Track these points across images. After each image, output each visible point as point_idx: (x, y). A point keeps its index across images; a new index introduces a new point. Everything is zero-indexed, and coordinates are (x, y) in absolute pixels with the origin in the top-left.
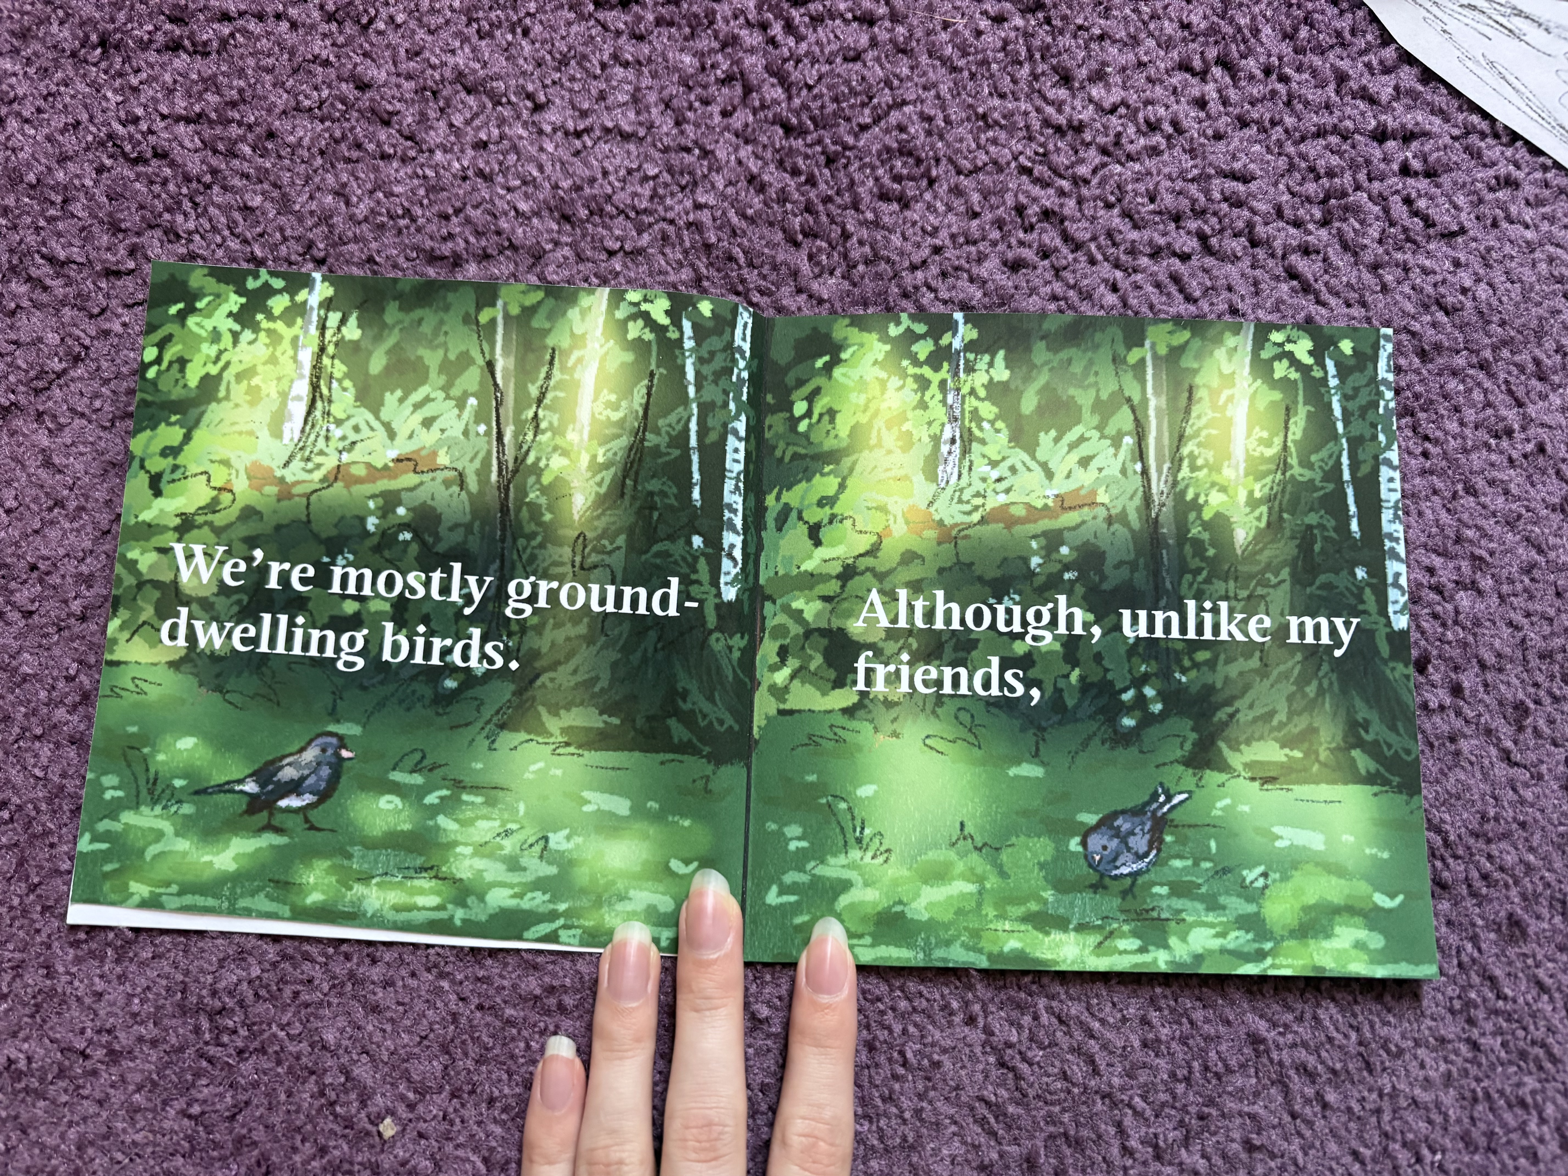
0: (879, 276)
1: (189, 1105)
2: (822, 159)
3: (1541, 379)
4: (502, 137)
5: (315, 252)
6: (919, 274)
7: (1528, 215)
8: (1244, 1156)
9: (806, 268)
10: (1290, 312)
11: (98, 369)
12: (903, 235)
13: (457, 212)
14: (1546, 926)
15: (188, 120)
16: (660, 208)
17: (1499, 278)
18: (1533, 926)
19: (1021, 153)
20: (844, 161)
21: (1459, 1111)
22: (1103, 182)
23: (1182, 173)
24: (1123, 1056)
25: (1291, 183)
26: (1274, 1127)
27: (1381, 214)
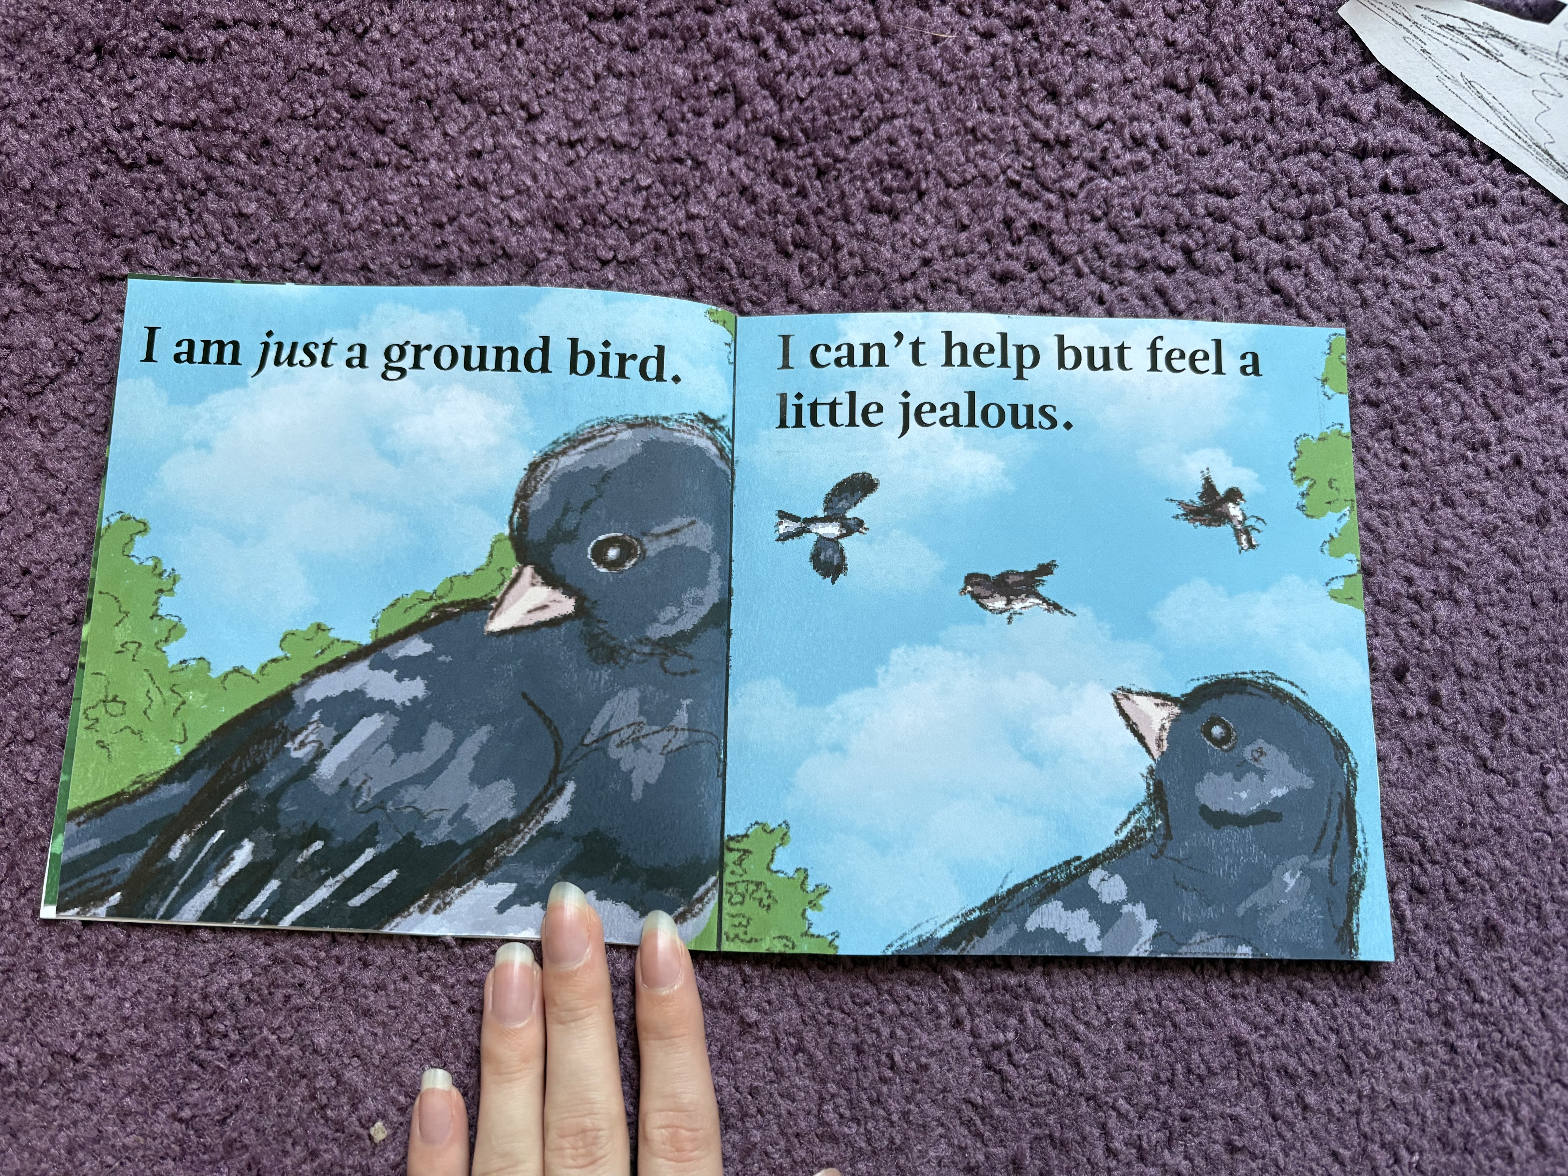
0: (869, 287)
1: (180, 1108)
2: (813, 171)
3: (1517, 393)
4: (496, 147)
5: (309, 259)
6: (909, 286)
7: (1505, 231)
8: (1226, 1157)
9: (796, 279)
11: (92, 374)
12: (893, 247)
13: (452, 220)
14: (1522, 930)
15: (183, 127)
16: (653, 219)
17: (1476, 292)
18: (1509, 930)
19: (1009, 167)
20: (835, 173)
21: (1436, 1112)
22: (1089, 196)
23: (1167, 188)
24: (1108, 1059)
25: (1273, 199)
26: (1255, 1129)
27: (1361, 230)
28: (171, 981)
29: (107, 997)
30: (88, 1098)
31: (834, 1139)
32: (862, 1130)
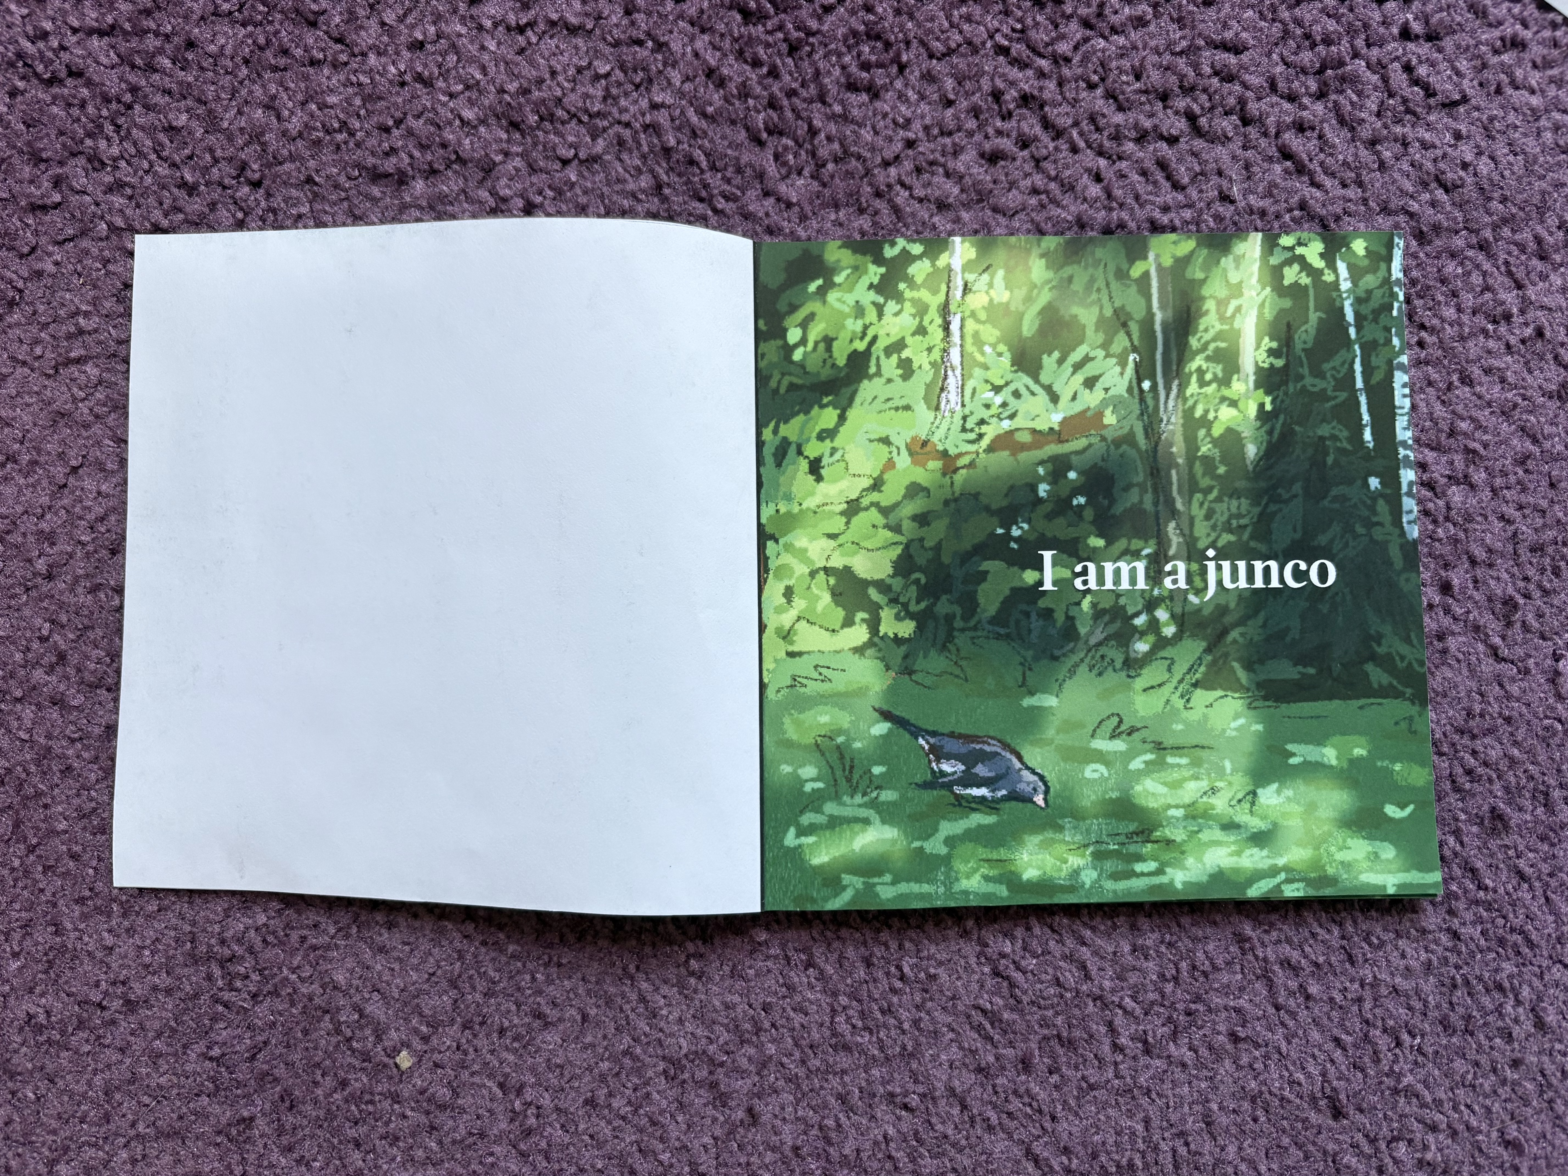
0: (850, 174)
1: (209, 1048)
2: (784, 47)
3: (1542, 258)
4: (439, 36)
5: (249, 173)
6: (893, 171)
7: (1535, 78)
8: (1229, 1047)
9: (772, 169)
10: (1283, 196)
11: (35, 313)
12: (874, 128)
13: (398, 123)
14: (1529, 817)
15: (101, 33)
16: (615, 110)
17: (1502, 150)
18: (1515, 818)
19: (998, 30)
20: (808, 48)
21: (1438, 997)
22: (1085, 60)
23: (1169, 46)
24: (1114, 962)
25: (1285, 53)
26: (1258, 1019)
27: (1379, 84)
28: (188, 928)
29: (127, 946)
30: (118, 1043)
31: (847, 1048)
32: (874, 1039)
